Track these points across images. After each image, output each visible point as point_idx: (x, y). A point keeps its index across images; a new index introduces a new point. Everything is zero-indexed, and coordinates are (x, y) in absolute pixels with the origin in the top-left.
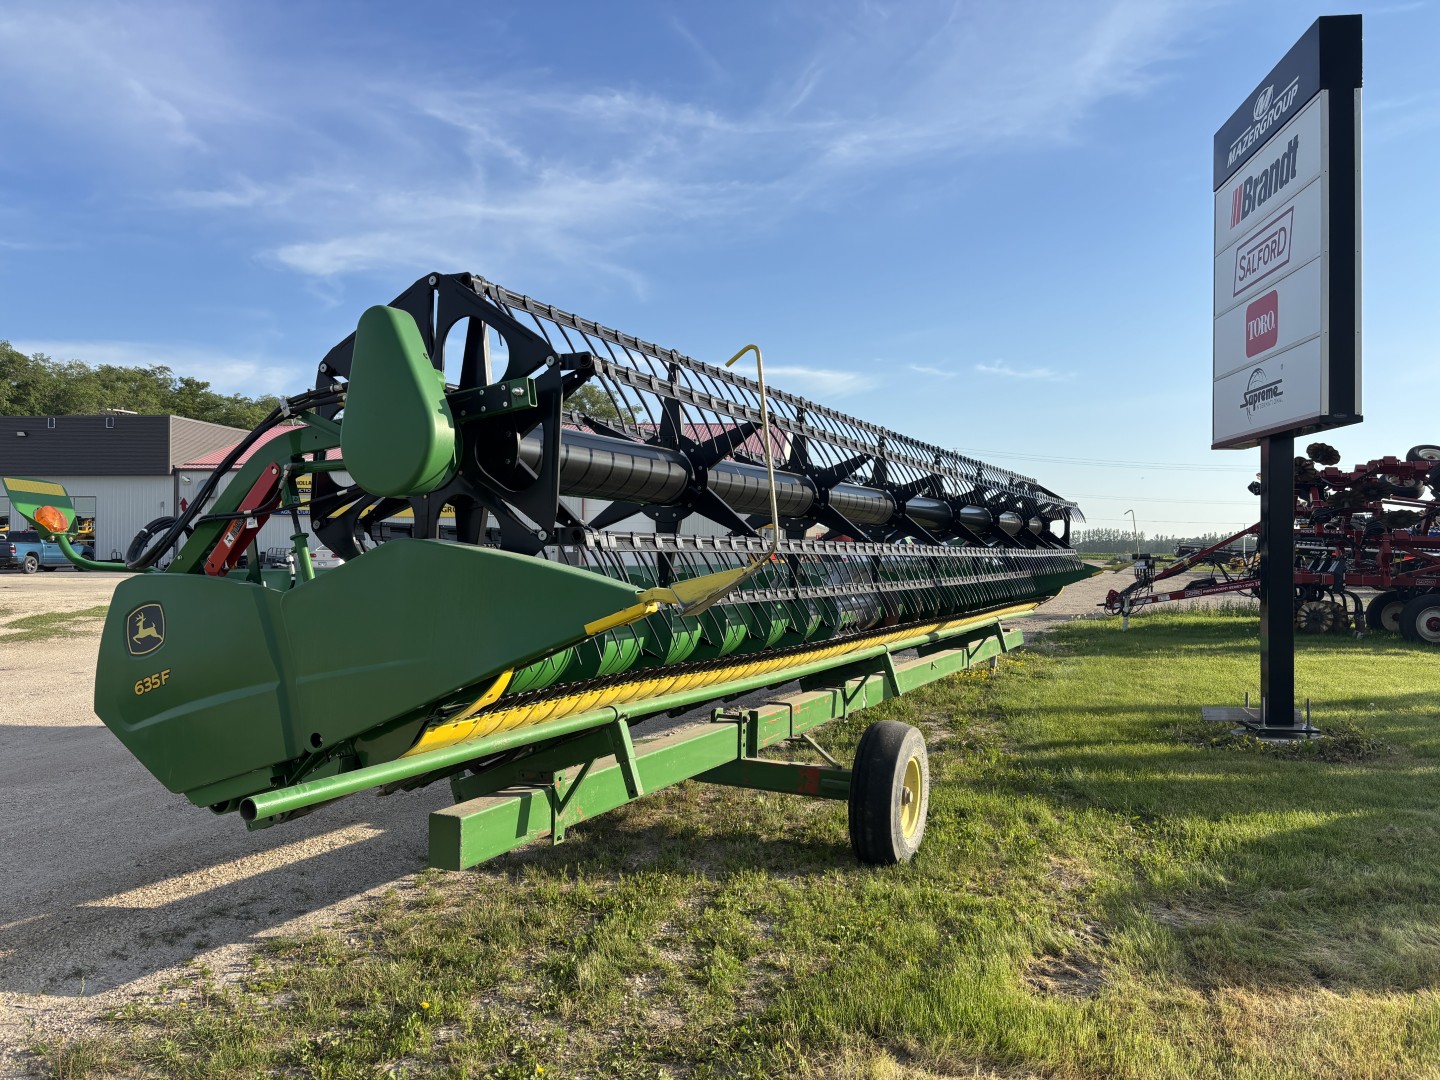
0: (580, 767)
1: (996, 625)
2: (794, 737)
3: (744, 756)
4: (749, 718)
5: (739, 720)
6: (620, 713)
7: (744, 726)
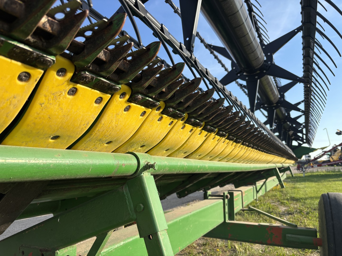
0: (91, 241)
1: (289, 167)
2: (244, 209)
3: (227, 221)
4: (229, 196)
5: (223, 197)
6: (143, 163)
7: (226, 201)
